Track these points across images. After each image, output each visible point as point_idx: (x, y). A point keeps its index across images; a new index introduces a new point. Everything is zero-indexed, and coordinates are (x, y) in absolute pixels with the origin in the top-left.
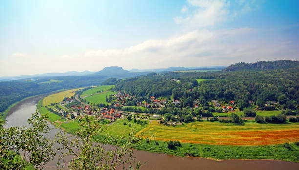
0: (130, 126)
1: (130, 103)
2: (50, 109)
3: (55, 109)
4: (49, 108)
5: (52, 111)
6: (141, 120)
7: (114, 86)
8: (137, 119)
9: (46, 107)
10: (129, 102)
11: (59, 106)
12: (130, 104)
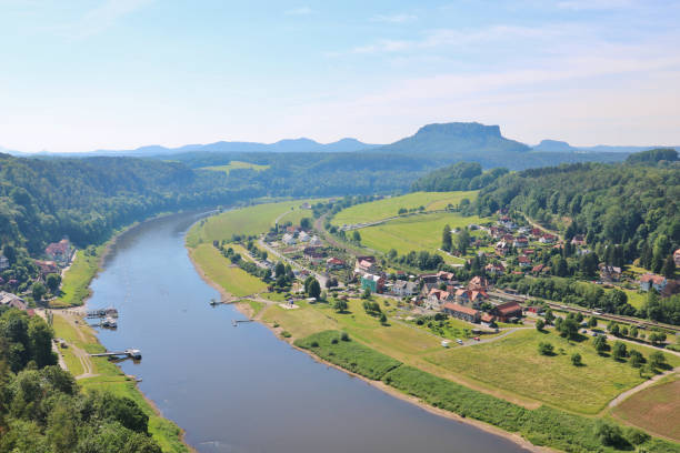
0: (577, 361)
1: (564, 264)
2: (231, 250)
3: (247, 256)
4: (227, 247)
5: (236, 259)
6: (631, 345)
7: (472, 195)
8: (611, 340)
9: (216, 244)
10: (555, 259)
11: (261, 245)
12: (564, 271)
